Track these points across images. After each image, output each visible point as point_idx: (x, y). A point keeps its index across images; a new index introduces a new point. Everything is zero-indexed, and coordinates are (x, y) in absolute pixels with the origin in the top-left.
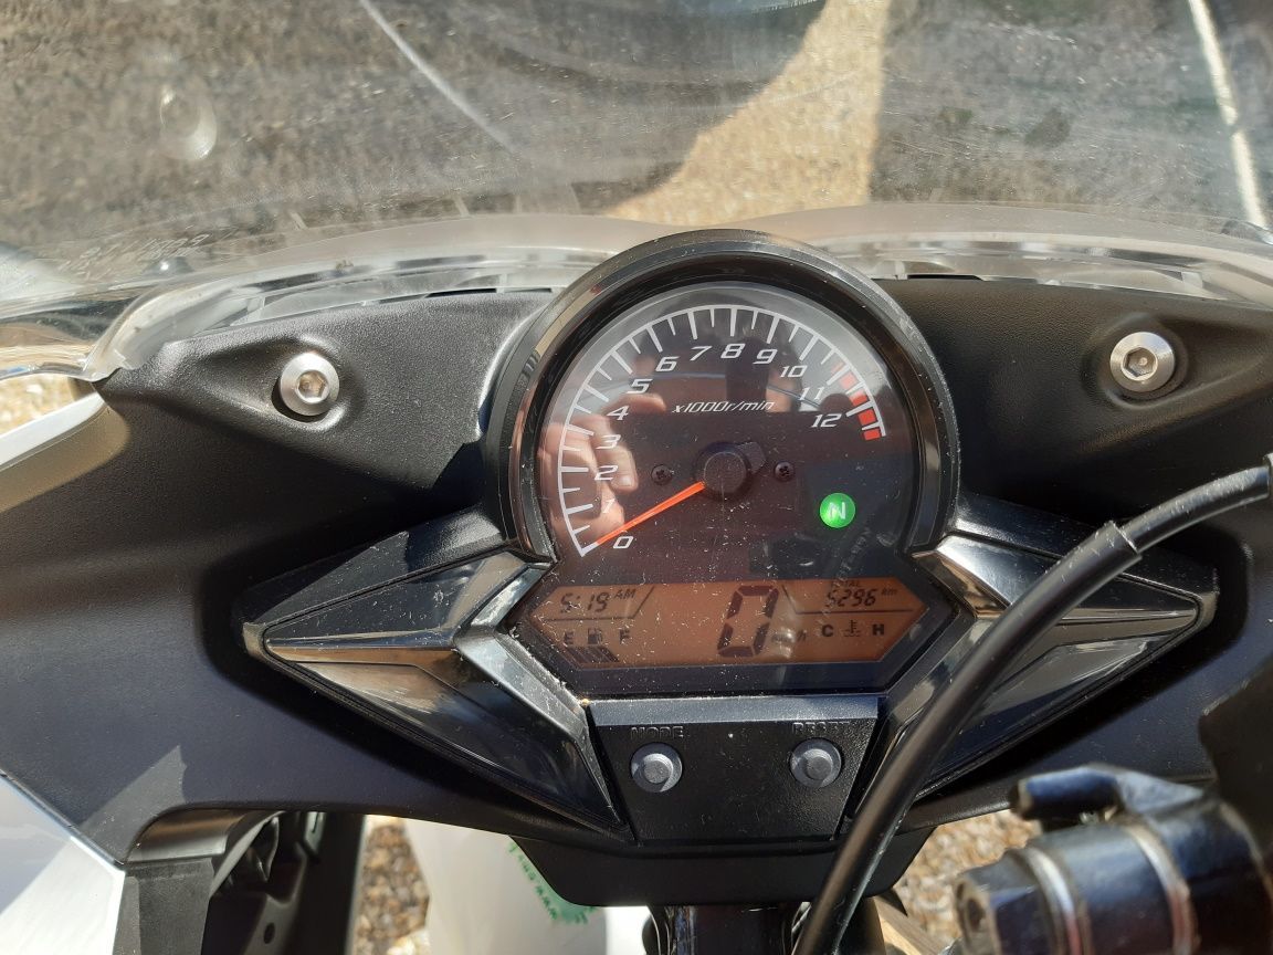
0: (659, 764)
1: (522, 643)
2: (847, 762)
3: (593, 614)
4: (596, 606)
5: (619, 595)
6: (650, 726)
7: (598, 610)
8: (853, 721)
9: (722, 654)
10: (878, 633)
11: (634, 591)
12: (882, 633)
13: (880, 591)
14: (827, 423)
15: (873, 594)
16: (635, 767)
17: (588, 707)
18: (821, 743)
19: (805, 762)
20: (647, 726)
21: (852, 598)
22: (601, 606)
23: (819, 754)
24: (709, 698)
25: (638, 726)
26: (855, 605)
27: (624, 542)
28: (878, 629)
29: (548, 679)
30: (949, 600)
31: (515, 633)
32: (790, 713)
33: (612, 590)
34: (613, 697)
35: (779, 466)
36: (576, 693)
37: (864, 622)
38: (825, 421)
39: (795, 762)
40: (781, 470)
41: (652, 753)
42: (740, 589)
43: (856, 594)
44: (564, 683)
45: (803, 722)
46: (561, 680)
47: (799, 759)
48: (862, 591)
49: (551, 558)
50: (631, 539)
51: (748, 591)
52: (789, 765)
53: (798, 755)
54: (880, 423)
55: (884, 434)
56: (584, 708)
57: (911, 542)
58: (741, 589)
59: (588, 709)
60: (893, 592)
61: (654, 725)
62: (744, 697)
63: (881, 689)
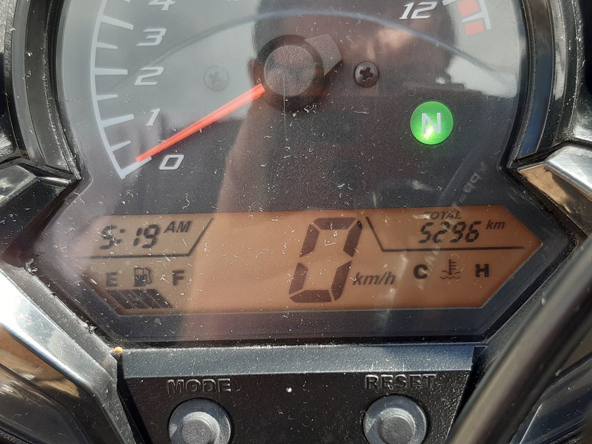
0: (200, 424)
1: (41, 279)
2: (434, 424)
3: (138, 249)
4: (144, 241)
5: (171, 228)
6: (191, 378)
7: (146, 246)
8: (440, 373)
9: (295, 299)
10: (482, 274)
11: (189, 223)
12: (487, 275)
13: (485, 223)
14: (420, 14)
15: (475, 228)
16: (173, 429)
17: (121, 356)
18: (401, 401)
19: (380, 423)
20: (186, 379)
21: (450, 231)
22: (150, 241)
23: (400, 414)
24: (269, 347)
25: (175, 379)
26: (455, 241)
27: (171, 162)
28: (483, 270)
29: (71, 322)
30: (564, 228)
31: (32, 266)
32: (364, 364)
33: (163, 221)
34: (153, 345)
35: (360, 68)
36: (108, 339)
37: (466, 262)
38: (416, 12)
39: (369, 423)
40: (362, 72)
41: (194, 411)
42: (316, 222)
43: (455, 227)
44: (92, 328)
45: (378, 374)
46: (89, 324)
47: (374, 420)
48: (463, 223)
49: (71, 173)
50: (181, 157)
51: (325, 224)
52: (362, 427)
53: (373, 415)
54: (484, 14)
55: (489, 26)
56: (115, 357)
57: (517, 153)
58: (318, 221)
59: (119, 358)
60: (501, 225)
61: (196, 378)
62: (311, 346)
63: (480, 338)
